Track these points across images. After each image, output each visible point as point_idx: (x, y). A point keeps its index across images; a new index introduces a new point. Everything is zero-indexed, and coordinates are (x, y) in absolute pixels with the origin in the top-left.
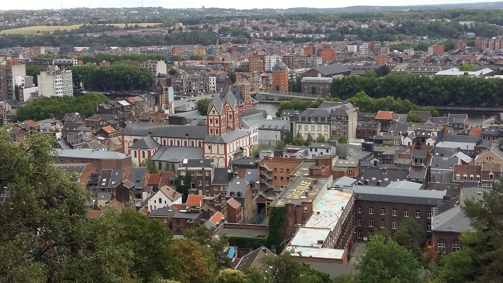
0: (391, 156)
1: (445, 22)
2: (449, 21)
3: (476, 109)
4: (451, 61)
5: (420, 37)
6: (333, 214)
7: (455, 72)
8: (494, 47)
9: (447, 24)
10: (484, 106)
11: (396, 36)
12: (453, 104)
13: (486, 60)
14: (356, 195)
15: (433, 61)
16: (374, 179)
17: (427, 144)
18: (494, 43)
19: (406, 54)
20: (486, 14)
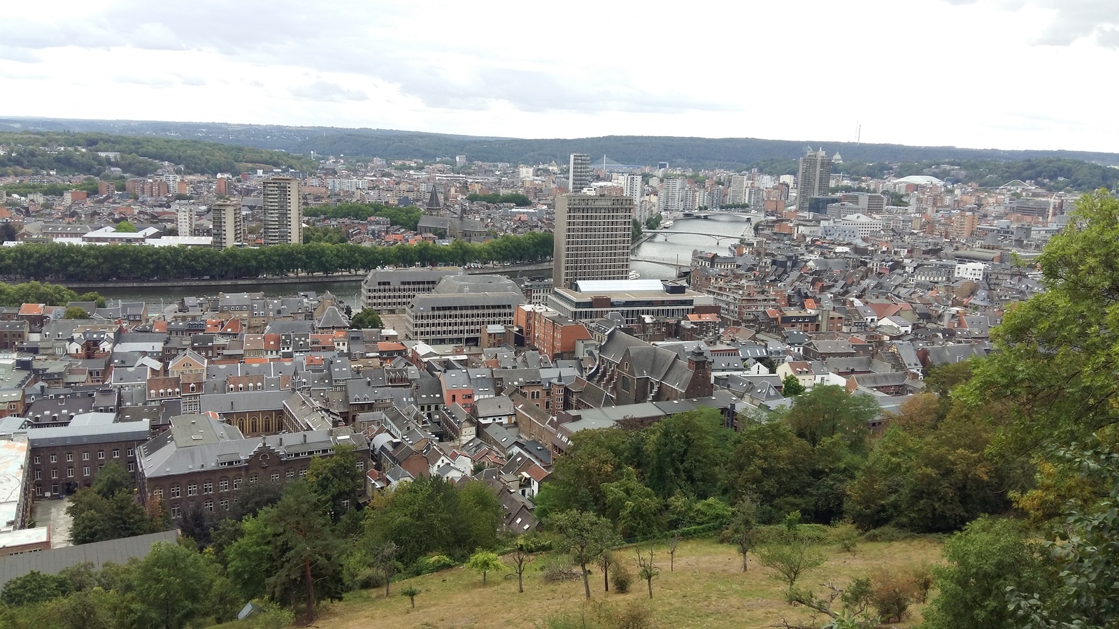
0: (60, 374)
1: (79, 151)
2: (84, 150)
3: (145, 285)
4: (98, 214)
5: (45, 172)
6: (10, 477)
7: (108, 232)
8: (152, 192)
9: (83, 155)
10: (156, 281)
11: (9, 170)
12: (114, 279)
13: (146, 213)
14: (31, 442)
15: (73, 214)
16: (47, 413)
17: (101, 349)
18: (152, 187)
19: (32, 200)
20: (134, 144)
